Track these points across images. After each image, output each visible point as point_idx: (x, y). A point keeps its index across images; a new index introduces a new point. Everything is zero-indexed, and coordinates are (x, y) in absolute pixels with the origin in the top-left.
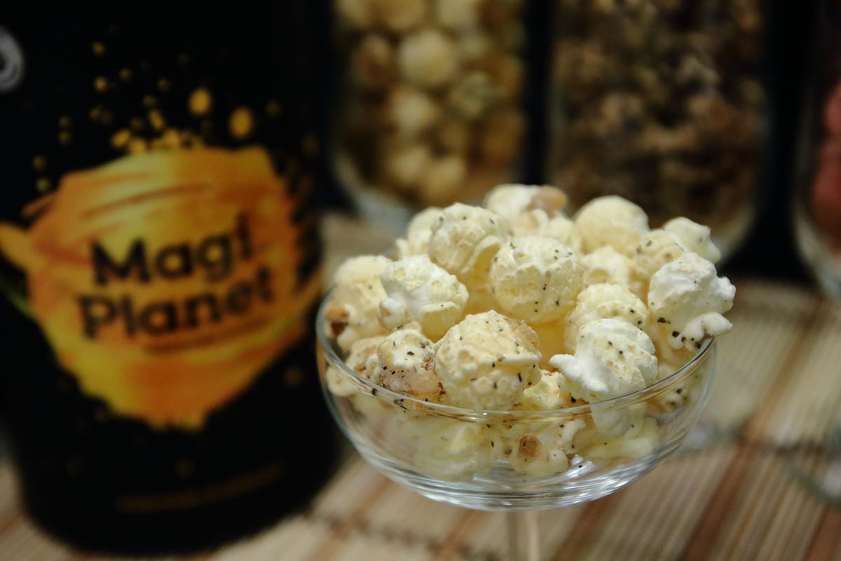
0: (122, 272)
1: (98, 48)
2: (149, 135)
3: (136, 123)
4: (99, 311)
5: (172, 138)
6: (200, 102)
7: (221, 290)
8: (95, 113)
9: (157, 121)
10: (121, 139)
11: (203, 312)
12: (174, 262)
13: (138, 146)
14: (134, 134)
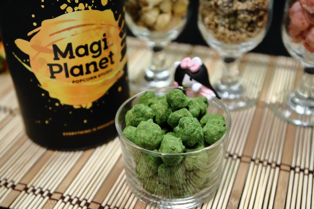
0: (64, 56)
2: (74, 6)
3: (69, 1)
4: (56, 69)
5: (81, 6)
7: (97, 60)
10: (63, 7)
11: (92, 68)
12: (82, 51)
13: (69, 9)
14: (69, 5)
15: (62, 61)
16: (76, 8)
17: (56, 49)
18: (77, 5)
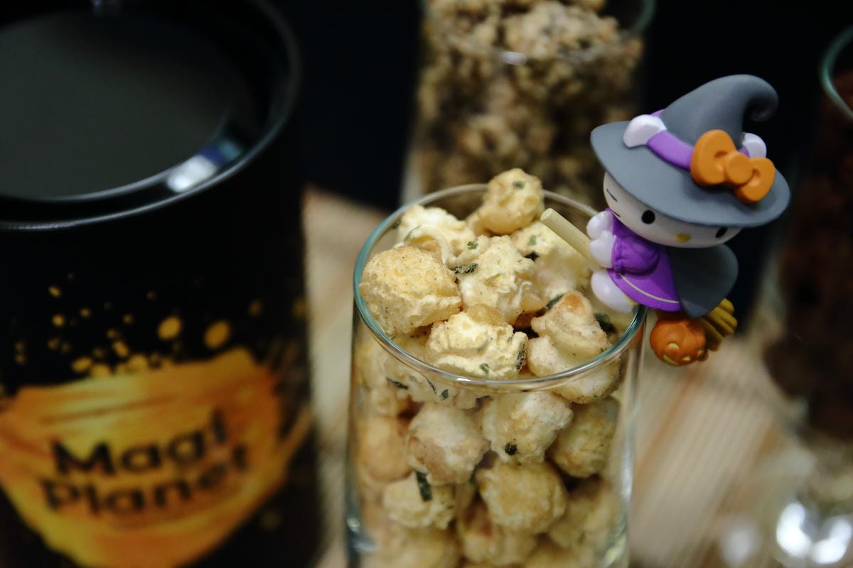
0: (86, 466)
1: (55, 292)
2: (113, 362)
3: (98, 353)
4: (62, 493)
5: (139, 361)
6: (170, 328)
7: (192, 476)
8: (53, 344)
9: (121, 349)
10: (82, 364)
11: (173, 495)
12: (141, 460)
13: (101, 371)
14: (97, 361)
15: (78, 479)
16: (121, 368)
17: (62, 456)
18: (124, 360)
